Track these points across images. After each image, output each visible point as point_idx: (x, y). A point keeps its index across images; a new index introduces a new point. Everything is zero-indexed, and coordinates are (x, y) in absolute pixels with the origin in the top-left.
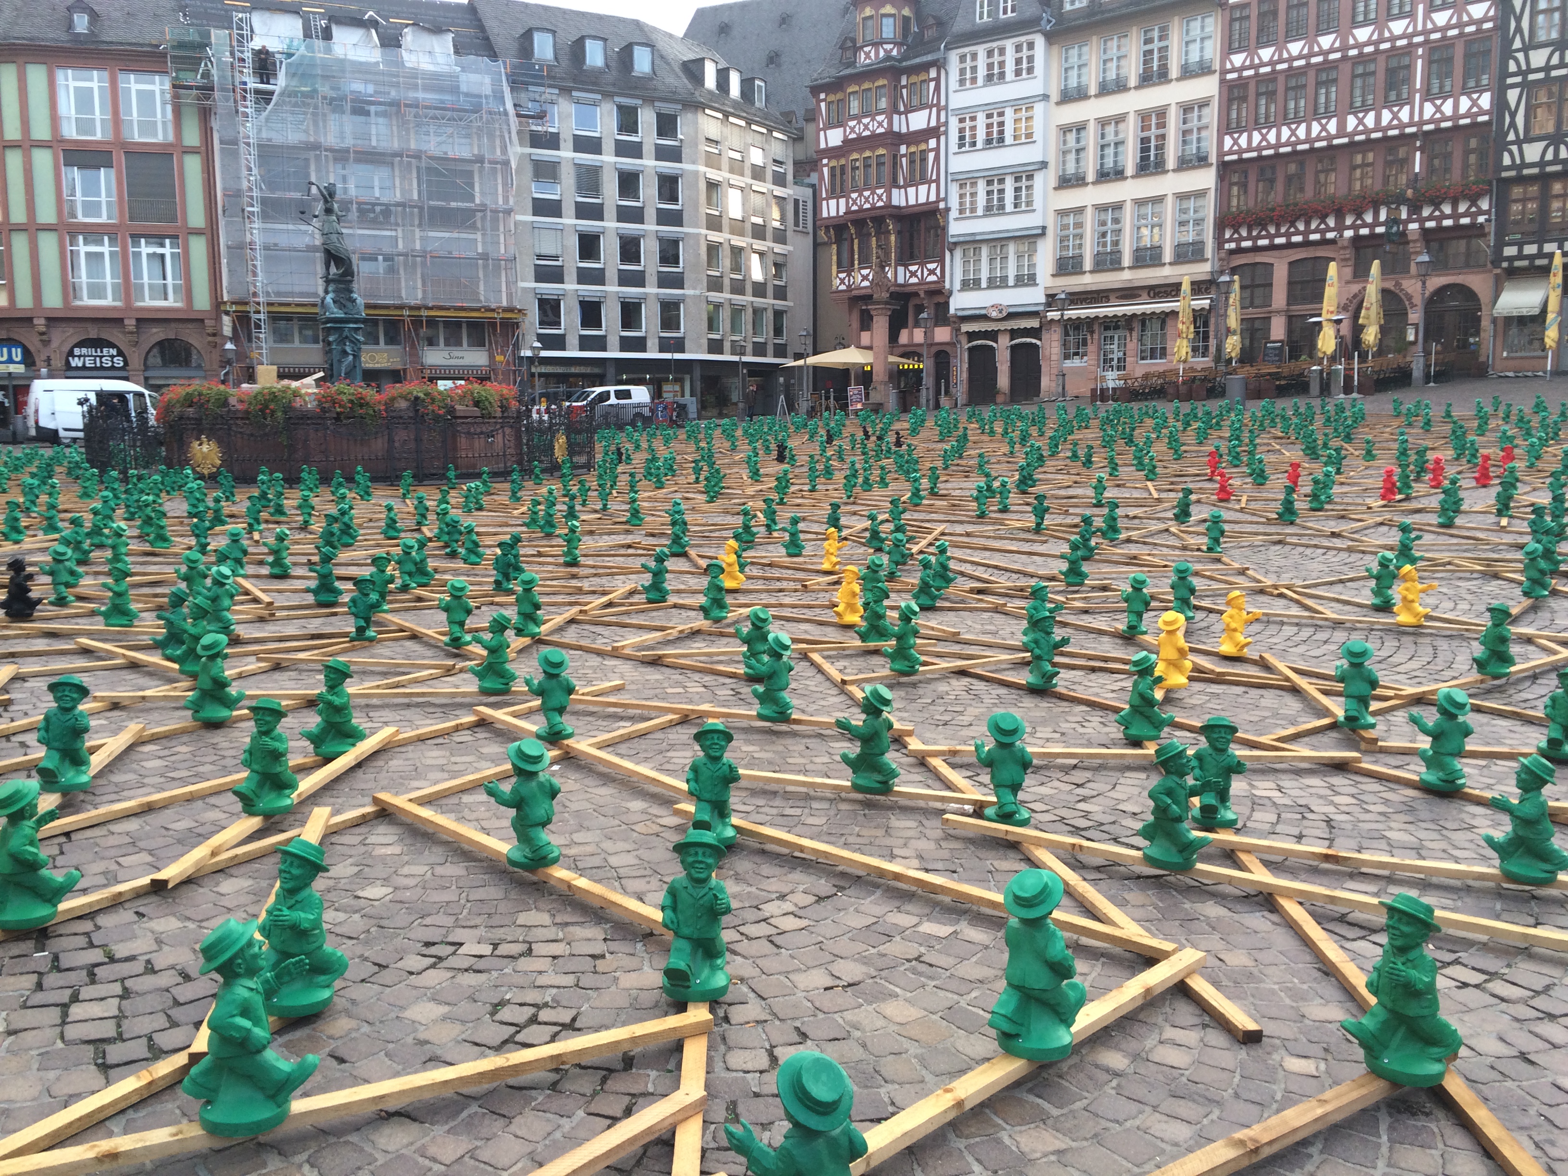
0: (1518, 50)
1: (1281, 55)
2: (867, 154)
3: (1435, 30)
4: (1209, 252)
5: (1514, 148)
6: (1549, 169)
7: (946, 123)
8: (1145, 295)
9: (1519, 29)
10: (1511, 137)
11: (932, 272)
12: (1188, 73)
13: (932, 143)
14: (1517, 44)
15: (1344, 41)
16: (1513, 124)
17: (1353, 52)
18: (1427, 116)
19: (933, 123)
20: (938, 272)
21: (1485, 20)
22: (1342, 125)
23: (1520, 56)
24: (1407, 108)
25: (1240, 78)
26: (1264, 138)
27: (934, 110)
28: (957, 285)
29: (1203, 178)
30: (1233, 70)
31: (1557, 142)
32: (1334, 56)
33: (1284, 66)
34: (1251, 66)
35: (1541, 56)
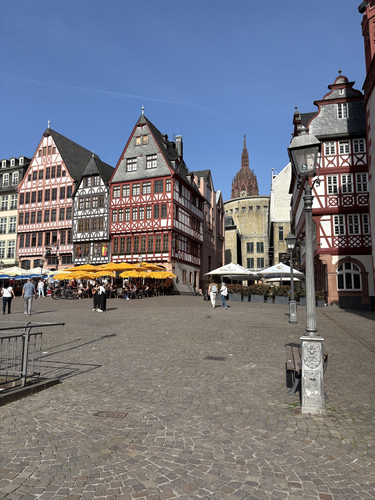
0: (76, 211)
1: (30, 207)
3: (61, 204)
4: (15, 257)
5: (75, 234)
6: (82, 240)
9: (76, 206)
10: (75, 232)
12: (12, 208)
14: (76, 210)
15: (43, 204)
16: (75, 229)
17: (45, 208)
18: (59, 225)
21: (70, 203)
22: (42, 225)
23: (76, 212)
24: (55, 223)
25: (22, 211)
26: (26, 227)
29: (14, 236)
30: (20, 209)
31: (83, 234)
32: (41, 208)
33: (31, 210)
34: (24, 209)
35: (80, 213)
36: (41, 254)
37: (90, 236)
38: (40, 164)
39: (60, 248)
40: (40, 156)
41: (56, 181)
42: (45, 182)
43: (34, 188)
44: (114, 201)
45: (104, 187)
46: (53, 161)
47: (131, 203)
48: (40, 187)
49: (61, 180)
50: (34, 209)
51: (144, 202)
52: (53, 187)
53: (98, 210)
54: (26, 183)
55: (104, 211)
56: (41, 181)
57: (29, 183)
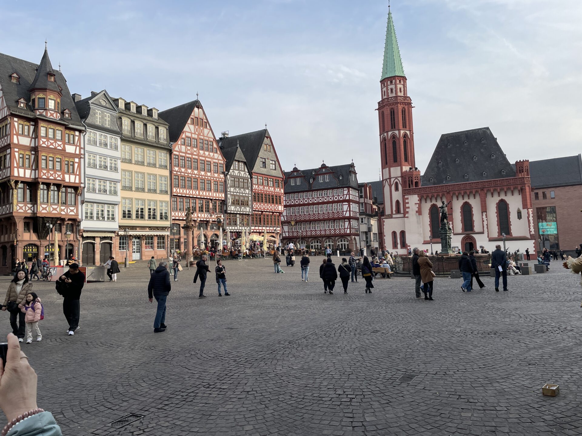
2: (51, 155)
3: (215, 177)
4: (169, 219)
5: (230, 207)
7: (84, 155)
8: (148, 229)
9: (229, 183)
10: (229, 204)
11: (72, 211)
12: (161, 167)
13: (77, 160)
14: (229, 186)
15: (199, 173)
16: (229, 202)
17: (201, 177)
18: (214, 196)
19: (78, 152)
20: (75, 211)
21: (223, 179)
22: (199, 193)
24: (211, 193)
25: (177, 174)
26: (183, 191)
27: (78, 148)
28: (84, 218)
29: (167, 198)
30: (175, 171)
31: (236, 207)
32: (197, 176)
33: (187, 175)
34: (179, 172)
35: (232, 189)
36: (196, 219)
37: (240, 209)
38: (193, 132)
39: (213, 216)
40: (191, 124)
41: (209, 154)
42: (199, 153)
43: (189, 154)
44: (254, 186)
45: (248, 174)
46: (205, 135)
47: (264, 191)
48: (195, 155)
49: (214, 155)
50: (190, 175)
51: (271, 192)
52: (207, 159)
53: (244, 190)
54: (179, 146)
55: (249, 192)
56: (195, 149)
57: (183, 147)
